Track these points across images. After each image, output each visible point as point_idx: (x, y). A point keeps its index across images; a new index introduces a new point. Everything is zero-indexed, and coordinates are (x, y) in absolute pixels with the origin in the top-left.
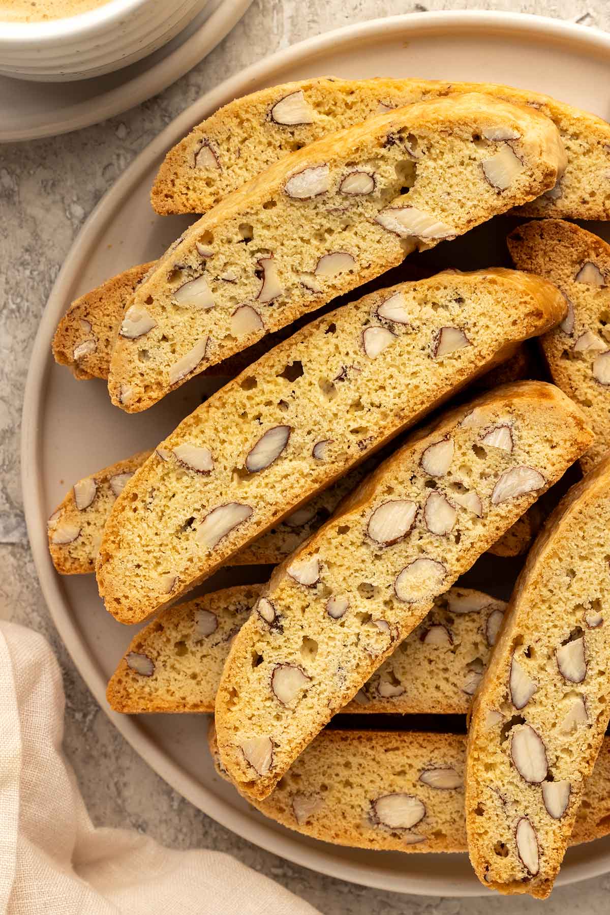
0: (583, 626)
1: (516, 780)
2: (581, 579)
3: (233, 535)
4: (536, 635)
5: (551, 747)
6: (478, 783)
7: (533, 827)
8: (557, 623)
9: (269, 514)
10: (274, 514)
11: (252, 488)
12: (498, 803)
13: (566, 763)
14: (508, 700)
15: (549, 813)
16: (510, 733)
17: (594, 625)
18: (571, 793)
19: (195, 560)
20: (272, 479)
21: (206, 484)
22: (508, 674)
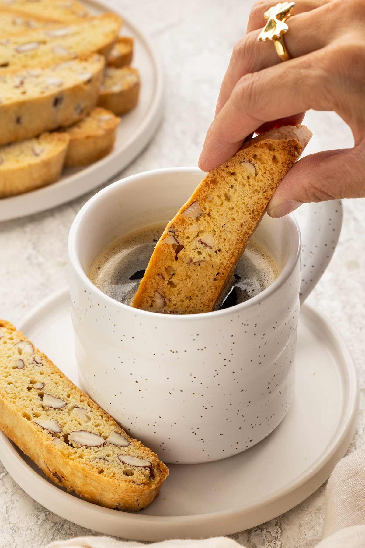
0: (39, 391)
2: (16, 381)
4: (30, 409)
5: (90, 429)
7: (126, 455)
12: (102, 461)
13: (103, 428)
14: (53, 433)
15: (123, 446)
16: (70, 441)
17: (42, 386)
22: (39, 427)
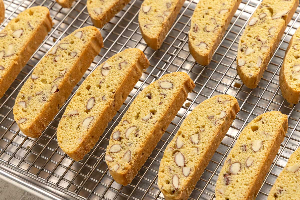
0: (199, 131)
1: (175, 165)
2: (199, 120)
3: (91, 123)
4: (185, 132)
5: (186, 158)
6: (164, 164)
7: (178, 177)
8: (191, 130)
9: (98, 116)
10: (100, 115)
11: (91, 113)
12: (169, 170)
13: (190, 163)
14: (175, 146)
15: (183, 174)
16: (175, 154)
17: (202, 131)
18: (191, 171)
19: (84, 132)
20: (95, 109)
21: (79, 117)
22: (176, 140)
